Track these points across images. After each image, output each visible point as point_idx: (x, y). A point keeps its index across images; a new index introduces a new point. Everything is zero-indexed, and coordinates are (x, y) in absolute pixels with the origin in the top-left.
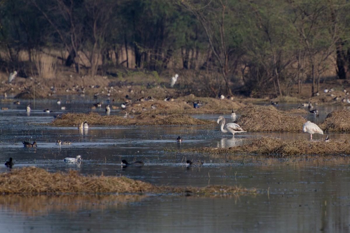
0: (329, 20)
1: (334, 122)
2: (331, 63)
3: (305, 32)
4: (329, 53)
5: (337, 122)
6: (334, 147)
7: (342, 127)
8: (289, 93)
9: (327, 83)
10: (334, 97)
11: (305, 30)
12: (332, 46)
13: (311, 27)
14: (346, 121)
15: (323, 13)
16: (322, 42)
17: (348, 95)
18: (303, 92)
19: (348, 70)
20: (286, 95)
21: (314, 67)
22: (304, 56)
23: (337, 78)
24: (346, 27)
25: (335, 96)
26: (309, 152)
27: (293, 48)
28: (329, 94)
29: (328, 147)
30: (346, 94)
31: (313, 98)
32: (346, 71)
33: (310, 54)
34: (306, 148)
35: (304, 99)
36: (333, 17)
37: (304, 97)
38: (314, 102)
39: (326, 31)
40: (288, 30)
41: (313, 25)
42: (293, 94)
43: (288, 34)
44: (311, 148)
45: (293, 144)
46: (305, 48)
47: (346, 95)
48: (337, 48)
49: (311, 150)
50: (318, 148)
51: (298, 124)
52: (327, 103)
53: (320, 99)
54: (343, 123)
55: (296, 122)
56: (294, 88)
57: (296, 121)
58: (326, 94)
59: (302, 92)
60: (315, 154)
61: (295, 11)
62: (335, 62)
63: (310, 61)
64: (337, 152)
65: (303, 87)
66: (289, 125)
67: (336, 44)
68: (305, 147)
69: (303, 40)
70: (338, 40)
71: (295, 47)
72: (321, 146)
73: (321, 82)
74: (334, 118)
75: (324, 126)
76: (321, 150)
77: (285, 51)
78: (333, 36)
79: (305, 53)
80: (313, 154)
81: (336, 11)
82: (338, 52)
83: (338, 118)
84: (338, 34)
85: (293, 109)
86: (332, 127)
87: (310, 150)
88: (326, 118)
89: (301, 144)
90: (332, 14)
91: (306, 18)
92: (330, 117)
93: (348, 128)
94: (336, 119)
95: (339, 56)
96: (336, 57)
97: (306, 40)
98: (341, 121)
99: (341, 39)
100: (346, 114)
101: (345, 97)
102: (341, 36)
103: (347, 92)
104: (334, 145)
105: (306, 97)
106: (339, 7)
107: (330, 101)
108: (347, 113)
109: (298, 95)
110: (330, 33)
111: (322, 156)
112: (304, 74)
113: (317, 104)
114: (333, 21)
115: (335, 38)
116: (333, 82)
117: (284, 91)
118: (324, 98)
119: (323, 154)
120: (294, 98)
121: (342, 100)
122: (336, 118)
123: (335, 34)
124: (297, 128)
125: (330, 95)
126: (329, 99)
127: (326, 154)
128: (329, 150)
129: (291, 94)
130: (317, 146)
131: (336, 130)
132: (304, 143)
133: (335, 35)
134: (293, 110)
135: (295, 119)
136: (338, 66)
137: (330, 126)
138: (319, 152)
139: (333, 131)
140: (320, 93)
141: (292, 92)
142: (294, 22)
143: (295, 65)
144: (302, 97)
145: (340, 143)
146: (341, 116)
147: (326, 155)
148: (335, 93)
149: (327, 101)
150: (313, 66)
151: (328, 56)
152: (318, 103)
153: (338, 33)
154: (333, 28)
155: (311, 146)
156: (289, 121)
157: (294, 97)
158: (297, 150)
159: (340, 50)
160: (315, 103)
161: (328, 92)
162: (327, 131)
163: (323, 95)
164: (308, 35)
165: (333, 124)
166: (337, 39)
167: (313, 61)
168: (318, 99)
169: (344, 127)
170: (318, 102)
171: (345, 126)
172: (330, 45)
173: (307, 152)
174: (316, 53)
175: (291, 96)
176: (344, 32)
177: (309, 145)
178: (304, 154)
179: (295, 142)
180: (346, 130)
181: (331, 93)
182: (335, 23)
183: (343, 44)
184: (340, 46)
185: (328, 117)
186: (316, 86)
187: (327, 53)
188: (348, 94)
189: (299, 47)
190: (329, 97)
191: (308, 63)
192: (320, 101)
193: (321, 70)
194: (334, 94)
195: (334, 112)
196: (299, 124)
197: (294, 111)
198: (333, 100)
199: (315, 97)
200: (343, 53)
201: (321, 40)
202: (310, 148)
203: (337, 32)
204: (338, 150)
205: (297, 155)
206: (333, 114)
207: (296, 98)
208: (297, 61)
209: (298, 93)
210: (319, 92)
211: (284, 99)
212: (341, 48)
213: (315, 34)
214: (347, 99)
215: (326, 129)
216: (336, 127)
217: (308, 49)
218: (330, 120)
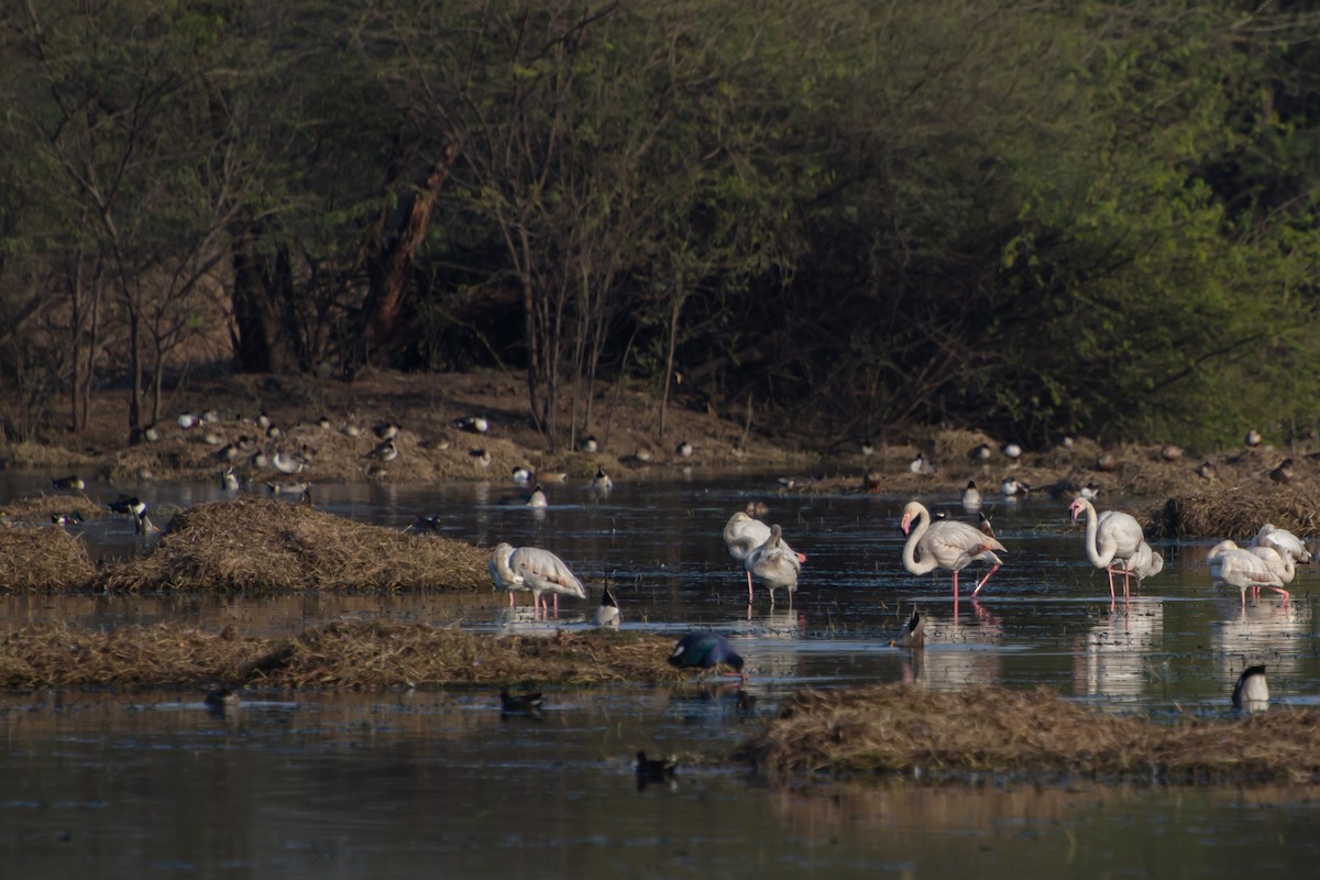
0: (201, 132)
1: (197, 551)
2: (211, 306)
3: (102, 179)
4: (199, 266)
5: (207, 550)
6: (177, 655)
7: (228, 571)
8: (37, 429)
9: (191, 389)
10: (217, 445)
11: (100, 169)
12: (212, 235)
13: (126, 158)
14: (243, 549)
15: (175, 102)
16: (172, 222)
17: (276, 440)
18: (93, 425)
19: (278, 337)
20: (21, 440)
21: (141, 321)
22: (96, 278)
23: (236, 370)
24: (269, 160)
25: (223, 443)
26: (72, 675)
27: (51, 244)
28: (198, 432)
29: (151, 656)
30: (268, 434)
31: (133, 452)
32: (271, 340)
33: (121, 271)
34: (59, 660)
35: (97, 454)
36: (214, 118)
37: (98, 448)
38: (135, 465)
39: (189, 178)
40: (30, 173)
41: (134, 150)
42: (52, 434)
43: (27, 187)
44: (81, 661)
45: (6, 643)
46: (101, 243)
47: (268, 440)
48: (234, 247)
49: (80, 666)
50: (110, 660)
51: (45, 559)
52: (189, 472)
53: (159, 456)
54: (231, 554)
55: (39, 551)
56: (58, 408)
57: (38, 547)
58: (187, 434)
59: (90, 425)
60: (98, 683)
61: (55, 92)
62: (228, 304)
63: (123, 298)
64: (189, 674)
65: (92, 406)
66: (10, 564)
67: (232, 228)
68: (54, 654)
69: (91, 211)
70: (239, 214)
71: (60, 238)
72: (123, 653)
73: (170, 386)
74: (197, 533)
75: (156, 569)
76: (121, 669)
77: (19, 260)
78: (215, 196)
79: (100, 268)
80: (90, 686)
81: (227, 94)
82: (238, 262)
83: (210, 534)
84: (237, 189)
85: (41, 497)
86: (186, 572)
87: (76, 668)
88: (165, 535)
89: (40, 643)
90: (214, 106)
91: (106, 122)
92: (178, 530)
93: (252, 576)
94: (203, 539)
95: (242, 280)
96: (230, 282)
97: (103, 211)
98: (223, 546)
99: (249, 209)
100: (245, 519)
101: (263, 447)
102: (247, 196)
103: (272, 426)
104: (177, 645)
105: (104, 444)
106: (239, 78)
107: (204, 464)
108: (248, 516)
109: (73, 436)
110: (204, 182)
111: (124, 691)
112: (99, 351)
113: (147, 475)
114: (216, 135)
115: (227, 205)
116: (218, 385)
117: (15, 423)
118: (176, 451)
119: (128, 686)
120: (54, 451)
121: (253, 459)
122: (203, 536)
123: (225, 188)
124: (44, 575)
125: (202, 440)
126: (200, 454)
127: (143, 685)
128: (156, 668)
129: (42, 433)
130: (105, 650)
131: (205, 584)
132: (51, 642)
133: (225, 194)
134: (39, 501)
135: (33, 538)
136: (240, 320)
137: (180, 569)
138: (114, 678)
139: (190, 590)
140: (162, 432)
141: (47, 427)
142: (53, 139)
143: (63, 316)
144: (89, 444)
145: (202, 637)
146: (226, 527)
147: (143, 688)
148: (222, 431)
149: (188, 465)
150: (134, 320)
151: (196, 277)
152: (154, 473)
153: (237, 184)
154: (218, 165)
155: (81, 653)
156: (8, 548)
157: (55, 445)
158: (22, 667)
159: (249, 251)
160: (138, 471)
161: (195, 424)
162: (166, 588)
163: (174, 438)
164: (115, 189)
165: (190, 558)
166: (234, 210)
167: (135, 298)
168: (151, 455)
169: (236, 572)
170: (154, 468)
171: (240, 567)
172: (207, 234)
173: (64, 676)
174: (148, 265)
175: (45, 442)
176: (261, 181)
177: (72, 647)
178: (50, 686)
179: (15, 636)
180: (246, 582)
181: (207, 430)
182: (226, 142)
183: (257, 230)
184: (248, 236)
185: (170, 532)
186: (149, 401)
187: (194, 267)
188: (275, 432)
189: (76, 241)
190: (198, 446)
191: (114, 306)
192: (159, 463)
193: (168, 334)
194: (219, 435)
195: (195, 510)
196: (51, 559)
197: (45, 503)
198: (213, 461)
199: (140, 447)
200: (259, 268)
201: (169, 212)
202: (77, 659)
203: (232, 177)
204: (192, 668)
205: (22, 688)
206: (192, 516)
207: (63, 450)
208: (70, 296)
209: (71, 429)
210: (161, 425)
211: (13, 456)
212: (250, 247)
213: (142, 187)
214: (274, 455)
215: (161, 581)
216: (202, 570)
217: (115, 248)
218: (179, 543)
